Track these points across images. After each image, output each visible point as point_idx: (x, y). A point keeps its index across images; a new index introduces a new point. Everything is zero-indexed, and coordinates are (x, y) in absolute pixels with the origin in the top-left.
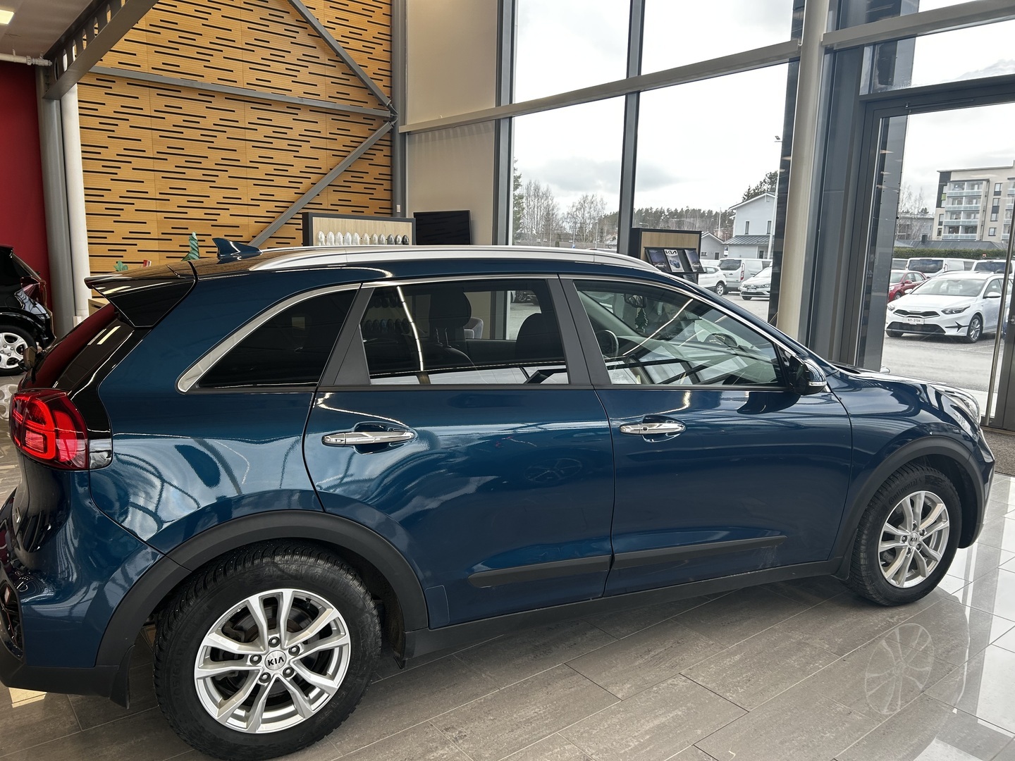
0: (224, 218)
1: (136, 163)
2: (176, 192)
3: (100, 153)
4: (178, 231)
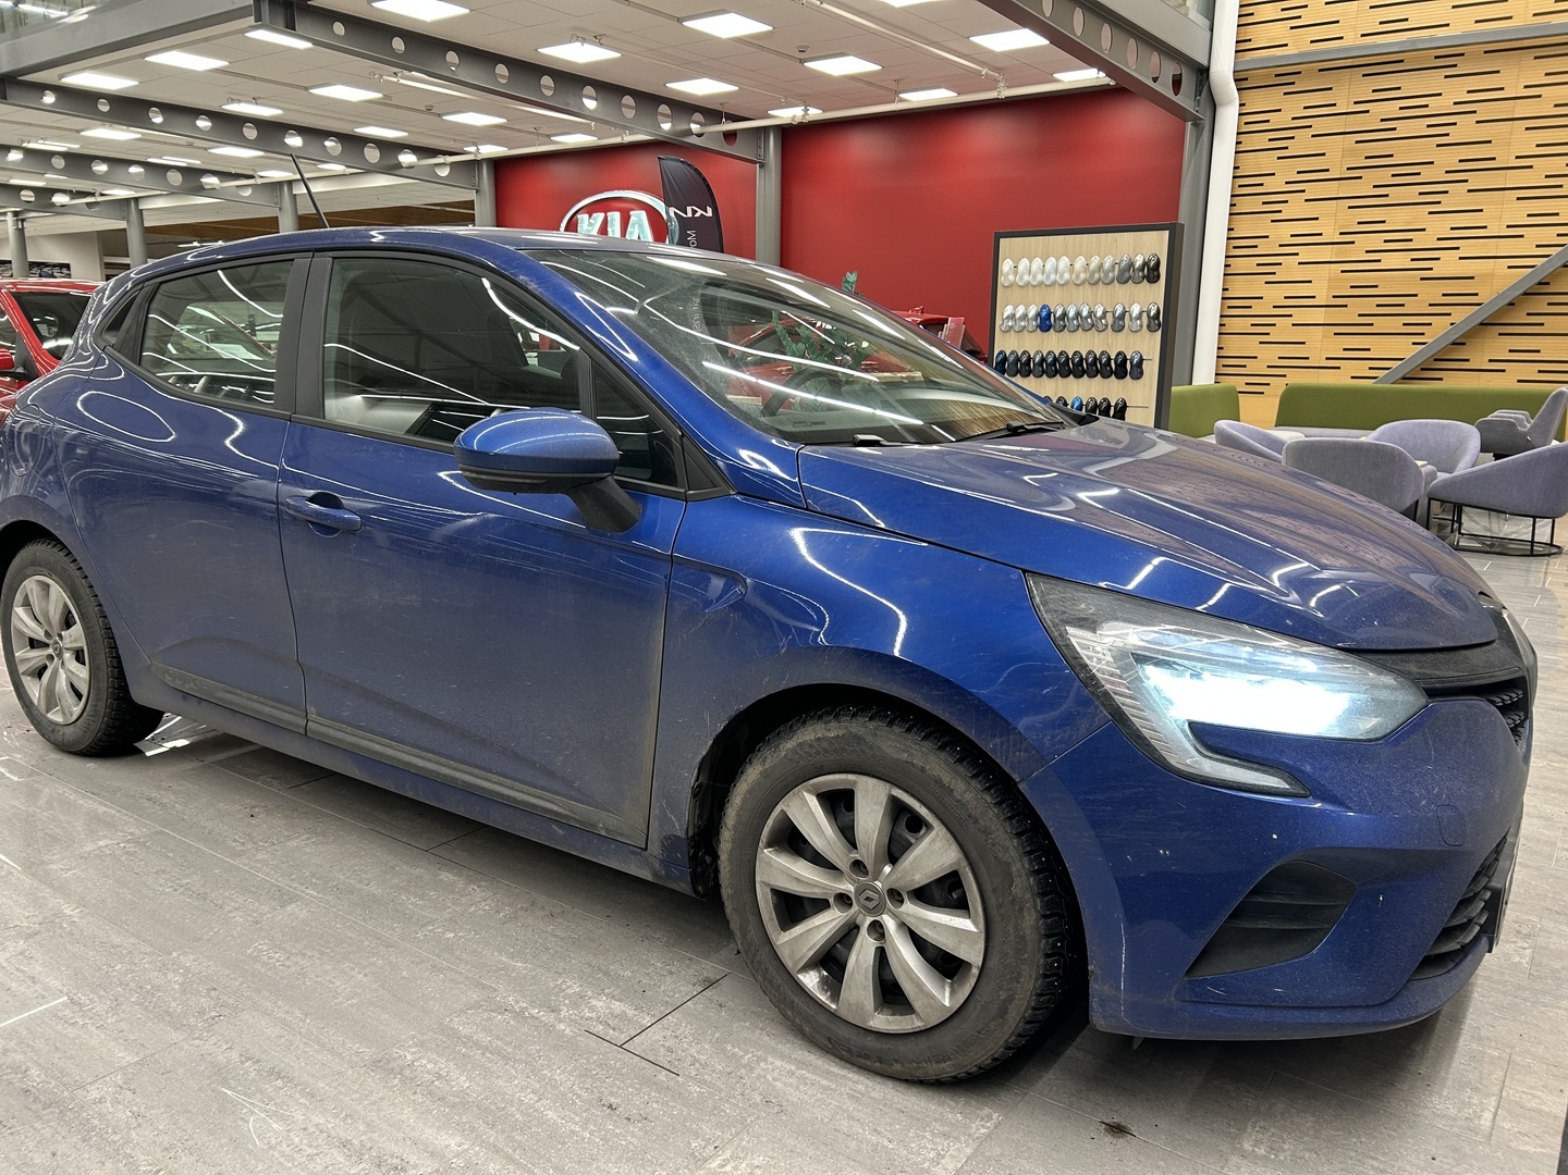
0: (1448, 264)
1: (1313, 190)
2: (1368, 228)
3: (1262, 185)
4: (1361, 292)
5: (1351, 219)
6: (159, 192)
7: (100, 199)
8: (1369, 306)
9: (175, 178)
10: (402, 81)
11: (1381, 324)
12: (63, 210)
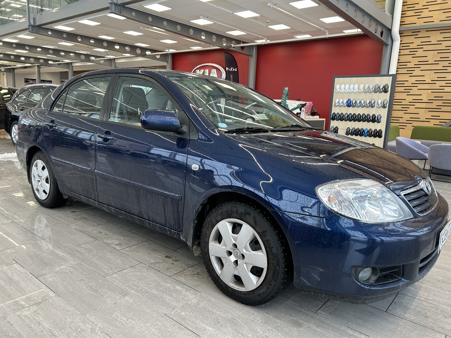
1: (423, 67)
2: (440, 79)
3: (407, 65)
4: (437, 98)
5: (435, 77)
6: (78, 61)
7: (61, 62)
8: (440, 103)
9: (83, 57)
10: (150, 30)
11: (443, 109)
12: (51, 65)
